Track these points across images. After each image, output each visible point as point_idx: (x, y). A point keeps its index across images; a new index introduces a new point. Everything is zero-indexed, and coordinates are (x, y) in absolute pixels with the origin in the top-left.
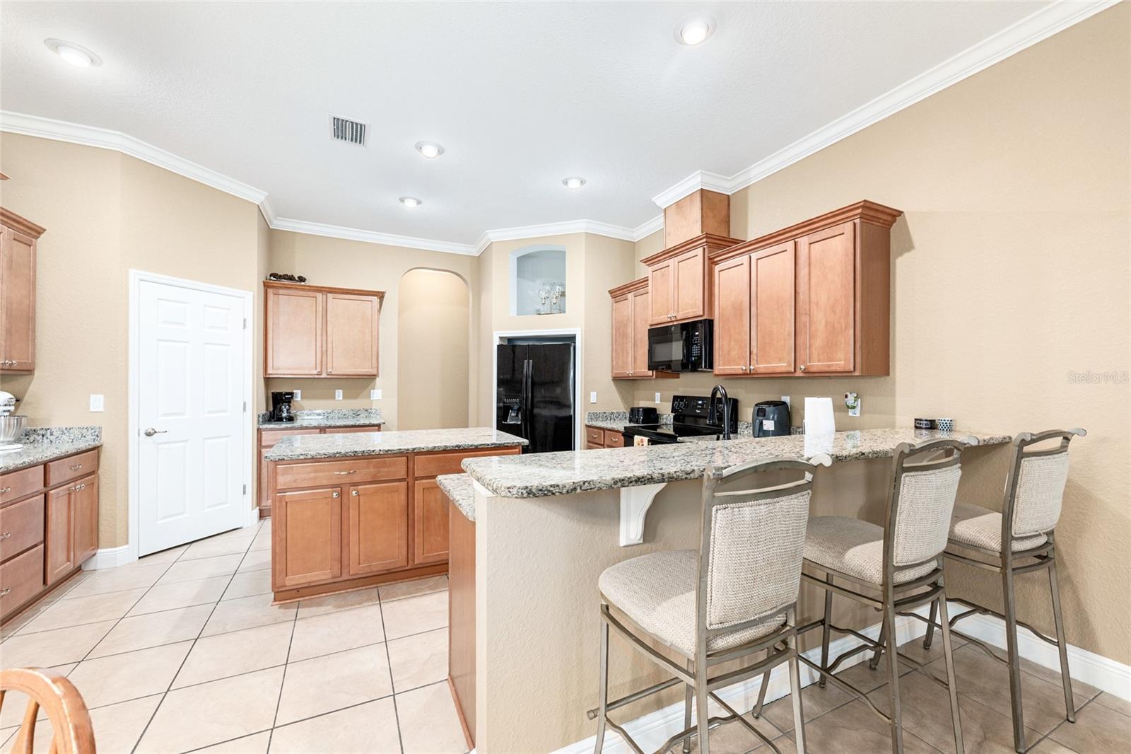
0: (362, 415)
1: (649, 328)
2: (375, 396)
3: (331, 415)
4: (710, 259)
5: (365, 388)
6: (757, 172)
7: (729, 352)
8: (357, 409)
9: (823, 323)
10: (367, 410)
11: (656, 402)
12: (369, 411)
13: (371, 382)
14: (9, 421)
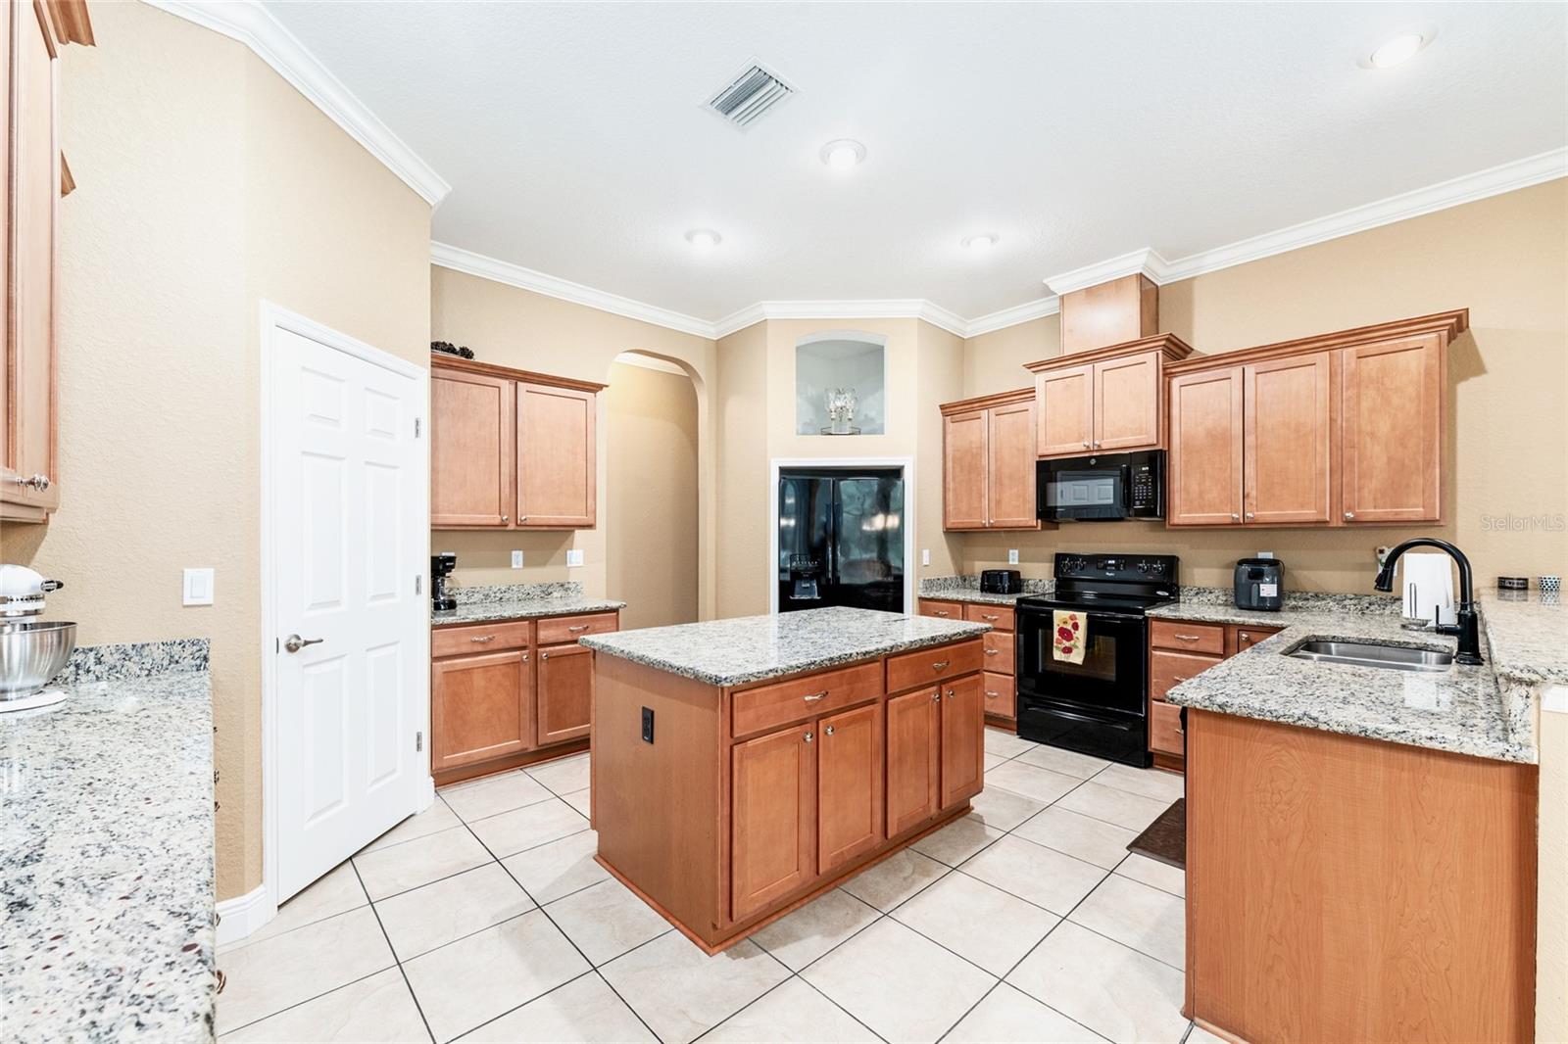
0: (555, 594)
1: (1038, 459)
2: (573, 560)
3: (507, 596)
4: (1164, 369)
5: (558, 548)
6: (1216, 260)
7: (1201, 494)
8: (549, 582)
9: (1384, 459)
10: (562, 585)
11: (1011, 563)
12: (566, 586)
13: (567, 538)
14: (41, 639)
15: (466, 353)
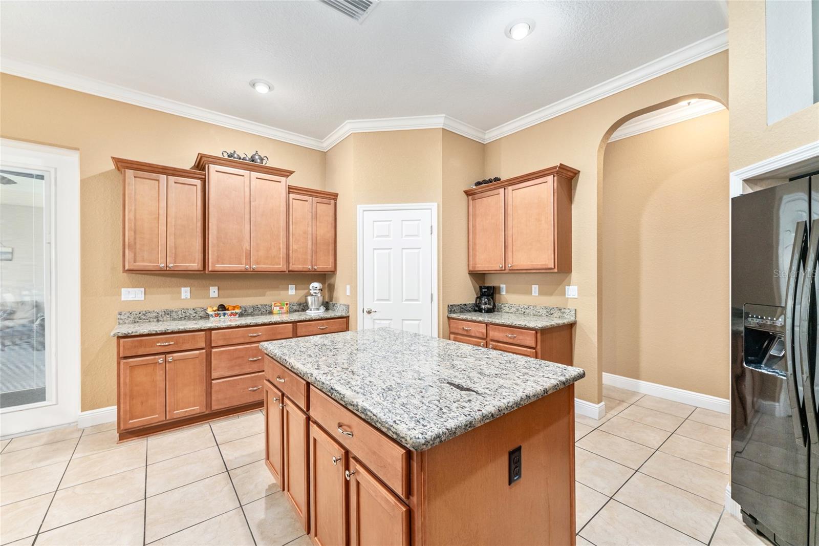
2: (570, 293)
3: (528, 311)
5: (560, 285)
8: (552, 306)
10: (560, 310)
13: (566, 278)
15: (497, 179)
